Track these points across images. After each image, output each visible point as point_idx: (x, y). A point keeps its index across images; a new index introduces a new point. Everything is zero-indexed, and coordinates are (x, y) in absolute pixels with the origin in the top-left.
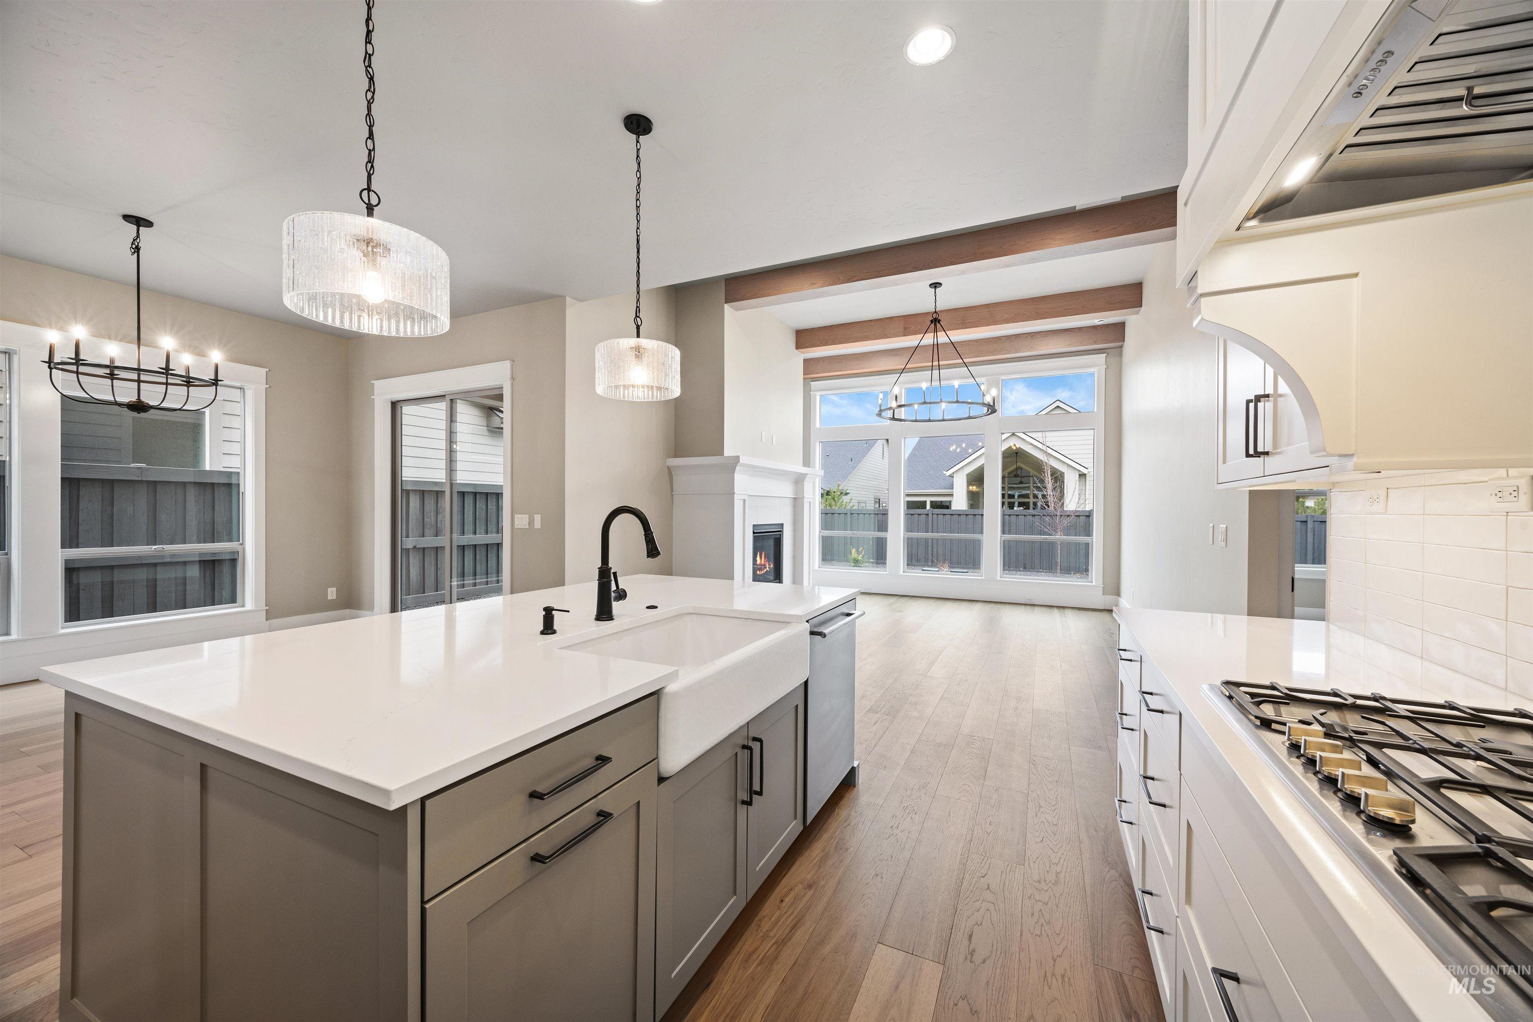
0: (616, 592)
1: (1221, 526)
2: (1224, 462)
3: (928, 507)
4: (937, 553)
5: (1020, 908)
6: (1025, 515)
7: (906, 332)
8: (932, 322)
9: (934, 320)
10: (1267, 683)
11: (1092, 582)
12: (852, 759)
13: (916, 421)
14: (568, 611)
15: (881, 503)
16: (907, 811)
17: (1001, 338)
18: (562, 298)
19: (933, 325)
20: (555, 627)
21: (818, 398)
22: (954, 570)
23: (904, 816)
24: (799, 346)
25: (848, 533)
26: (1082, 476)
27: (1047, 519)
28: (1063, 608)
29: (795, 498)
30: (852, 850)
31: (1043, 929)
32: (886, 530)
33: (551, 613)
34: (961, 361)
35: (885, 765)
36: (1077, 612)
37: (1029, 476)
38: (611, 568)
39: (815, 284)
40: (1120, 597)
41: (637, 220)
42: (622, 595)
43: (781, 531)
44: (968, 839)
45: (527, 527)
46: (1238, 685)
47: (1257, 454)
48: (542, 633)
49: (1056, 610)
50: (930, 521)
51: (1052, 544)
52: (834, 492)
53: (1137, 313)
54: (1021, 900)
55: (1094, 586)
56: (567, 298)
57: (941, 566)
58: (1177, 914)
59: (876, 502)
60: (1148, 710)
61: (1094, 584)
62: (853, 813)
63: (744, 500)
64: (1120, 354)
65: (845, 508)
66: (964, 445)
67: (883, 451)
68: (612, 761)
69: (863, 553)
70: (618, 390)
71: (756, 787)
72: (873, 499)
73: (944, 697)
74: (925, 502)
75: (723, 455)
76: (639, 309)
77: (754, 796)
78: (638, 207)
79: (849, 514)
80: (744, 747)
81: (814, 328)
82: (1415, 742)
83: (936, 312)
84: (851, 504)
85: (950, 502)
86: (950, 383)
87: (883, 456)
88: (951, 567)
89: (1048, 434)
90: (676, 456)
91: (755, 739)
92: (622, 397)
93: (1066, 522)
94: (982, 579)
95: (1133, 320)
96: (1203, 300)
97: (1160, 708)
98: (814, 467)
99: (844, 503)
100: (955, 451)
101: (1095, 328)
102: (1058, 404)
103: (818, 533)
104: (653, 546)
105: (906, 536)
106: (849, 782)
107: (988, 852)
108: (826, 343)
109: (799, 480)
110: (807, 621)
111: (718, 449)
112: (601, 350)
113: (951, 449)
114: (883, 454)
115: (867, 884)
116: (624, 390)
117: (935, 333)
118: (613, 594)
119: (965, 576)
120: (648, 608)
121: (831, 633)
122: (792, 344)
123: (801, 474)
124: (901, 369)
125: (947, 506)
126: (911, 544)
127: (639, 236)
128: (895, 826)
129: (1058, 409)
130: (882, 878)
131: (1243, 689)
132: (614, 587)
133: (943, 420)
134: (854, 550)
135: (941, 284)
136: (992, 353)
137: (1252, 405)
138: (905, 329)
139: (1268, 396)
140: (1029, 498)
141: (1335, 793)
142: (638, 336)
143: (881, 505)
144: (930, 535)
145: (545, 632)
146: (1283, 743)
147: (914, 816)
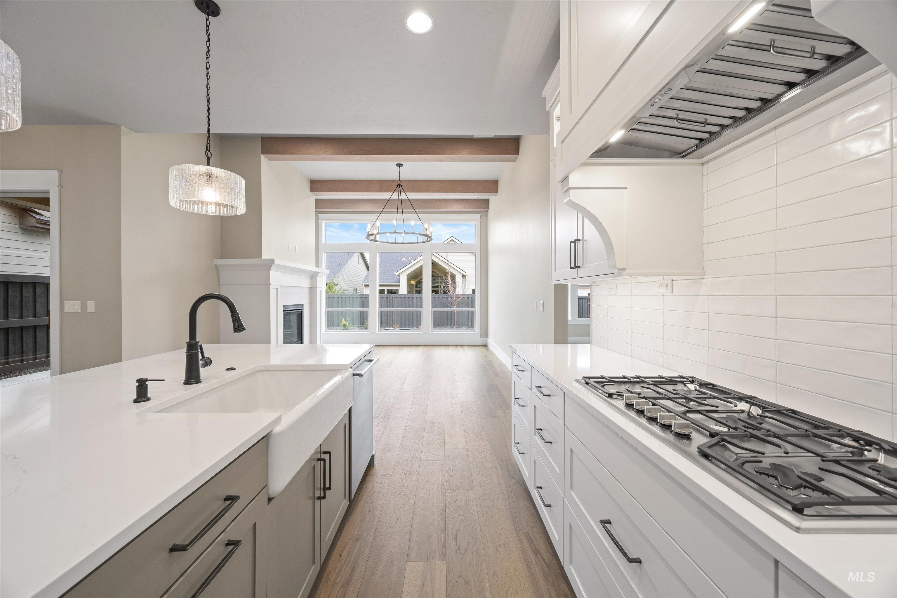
0: (203, 360)
1: (541, 301)
2: (555, 271)
3: (386, 293)
4: (393, 320)
5: (477, 514)
6: (438, 297)
7: (381, 190)
8: (397, 186)
9: (399, 185)
10: (599, 376)
11: (475, 331)
12: (371, 451)
13: (388, 242)
14: (164, 380)
15: (357, 290)
16: (407, 474)
17: (431, 200)
18: (116, 127)
19: (398, 188)
20: (149, 395)
21: (324, 224)
22: (403, 329)
23: (406, 478)
24: (312, 190)
25: (340, 309)
26: (464, 276)
27: (449, 299)
28: (463, 345)
29: (311, 287)
30: (379, 507)
31: (490, 522)
32: (368, 307)
33: (145, 384)
34: (414, 210)
35: (389, 449)
36: (469, 347)
37: (439, 276)
38: (198, 342)
39: (328, 151)
40: (488, 338)
41: (207, 78)
42: (208, 362)
43: (302, 309)
44: (443, 482)
45: (79, 311)
46: (589, 378)
47: (576, 267)
48: (135, 401)
49: (459, 347)
50: (389, 301)
51: (452, 313)
52: (330, 284)
53: (496, 195)
54: (476, 509)
55: (476, 333)
56: (122, 127)
57: (395, 327)
58: (563, 496)
59: (354, 290)
60: (544, 396)
61: (476, 332)
62: (375, 484)
63: (277, 289)
64: (487, 215)
65: (337, 294)
66: (410, 258)
67: (358, 260)
68: (240, 498)
69: (349, 321)
70: (188, 204)
71: (327, 486)
72: (353, 288)
73: (414, 402)
74: (384, 290)
75: (261, 258)
76: (210, 146)
77: (327, 491)
78: (207, 68)
79: (340, 298)
80: (319, 460)
81: (323, 180)
82: (665, 395)
83: (399, 181)
84: (341, 292)
85: (398, 290)
86: (409, 222)
87: (358, 263)
88: (401, 326)
89: (449, 254)
90: (222, 257)
91: (325, 452)
92: (192, 210)
93: (458, 300)
94: (422, 333)
95: (493, 199)
96: (571, 190)
97: (548, 394)
98: (322, 268)
99: (337, 289)
100: (404, 261)
101: (475, 200)
102: (452, 238)
103: (325, 310)
104: (239, 323)
105: (380, 310)
106: (370, 466)
107: (455, 487)
108: (331, 190)
109: (313, 276)
110: (351, 368)
111: (258, 253)
112: (176, 172)
113: (403, 260)
114: (358, 261)
115: (393, 526)
116: (193, 205)
117: (400, 193)
118: (201, 362)
119: (408, 332)
120: (227, 370)
121: (365, 373)
122: (308, 189)
123: (315, 272)
124: (380, 212)
125: (395, 292)
126: (382, 315)
127: (209, 90)
128: (402, 486)
129: (452, 241)
130: (401, 520)
131: (591, 380)
132: (200, 357)
133: (403, 243)
134: (344, 319)
135: (402, 165)
136: (427, 208)
137: (573, 244)
138: (381, 188)
139: (579, 240)
140: (438, 288)
141: (657, 424)
142: (209, 164)
143: (357, 292)
144: (388, 309)
145: (139, 400)
146: (623, 404)
147: (411, 476)
